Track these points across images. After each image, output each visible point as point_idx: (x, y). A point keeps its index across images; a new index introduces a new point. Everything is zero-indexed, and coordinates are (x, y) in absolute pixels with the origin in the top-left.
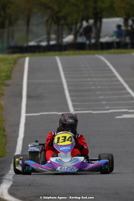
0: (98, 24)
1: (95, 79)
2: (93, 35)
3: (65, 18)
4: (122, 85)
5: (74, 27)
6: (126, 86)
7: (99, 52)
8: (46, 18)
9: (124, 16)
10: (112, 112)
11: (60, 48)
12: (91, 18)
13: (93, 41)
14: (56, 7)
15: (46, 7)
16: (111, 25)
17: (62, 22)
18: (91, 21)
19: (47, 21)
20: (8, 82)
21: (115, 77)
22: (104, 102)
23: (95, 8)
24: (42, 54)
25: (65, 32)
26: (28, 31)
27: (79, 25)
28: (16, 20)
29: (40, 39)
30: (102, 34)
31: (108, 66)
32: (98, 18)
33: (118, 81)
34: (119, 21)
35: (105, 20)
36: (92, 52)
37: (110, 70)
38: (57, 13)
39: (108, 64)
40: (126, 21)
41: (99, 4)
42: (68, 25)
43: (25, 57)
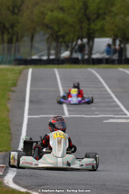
0: (91, 43)
1: (87, 89)
2: (86, 52)
3: (63, 36)
4: (109, 94)
5: (70, 45)
6: (113, 95)
7: (91, 66)
8: (47, 36)
9: (113, 37)
10: (100, 117)
11: (58, 62)
12: (85, 38)
13: (86, 57)
14: (56, 28)
15: (47, 26)
16: (101, 44)
17: (61, 40)
18: (85, 40)
19: (48, 39)
20: (14, 89)
21: (104, 87)
22: (94, 108)
23: (89, 29)
24: (43, 66)
25: (63, 48)
26: (32, 47)
27: (74, 43)
28: (23, 37)
29: (42, 53)
30: (94, 52)
31: (98, 79)
32: (91, 38)
33: (106, 91)
34: (108, 40)
35: (96, 40)
36: (85, 66)
37: (100, 82)
38: (57, 32)
39: (99, 76)
40: (114, 41)
41: (92, 26)
42: (65, 43)
43: (28, 68)
